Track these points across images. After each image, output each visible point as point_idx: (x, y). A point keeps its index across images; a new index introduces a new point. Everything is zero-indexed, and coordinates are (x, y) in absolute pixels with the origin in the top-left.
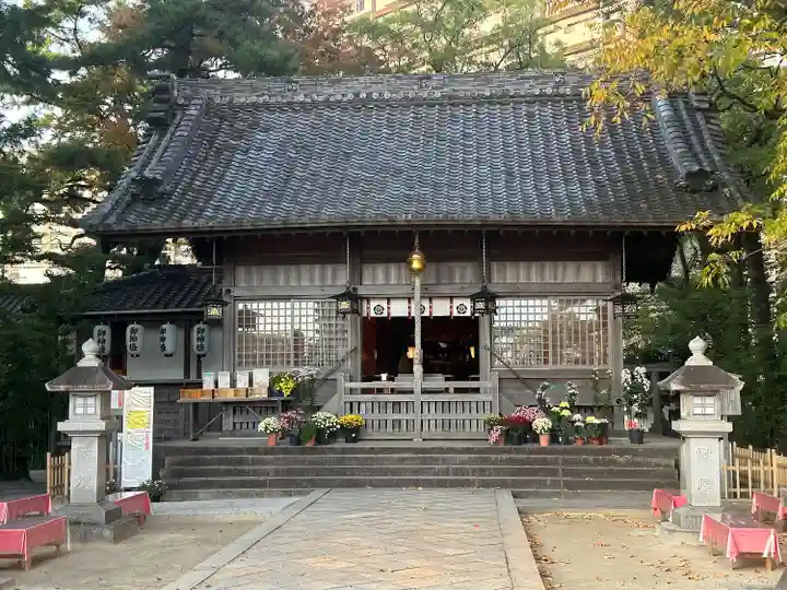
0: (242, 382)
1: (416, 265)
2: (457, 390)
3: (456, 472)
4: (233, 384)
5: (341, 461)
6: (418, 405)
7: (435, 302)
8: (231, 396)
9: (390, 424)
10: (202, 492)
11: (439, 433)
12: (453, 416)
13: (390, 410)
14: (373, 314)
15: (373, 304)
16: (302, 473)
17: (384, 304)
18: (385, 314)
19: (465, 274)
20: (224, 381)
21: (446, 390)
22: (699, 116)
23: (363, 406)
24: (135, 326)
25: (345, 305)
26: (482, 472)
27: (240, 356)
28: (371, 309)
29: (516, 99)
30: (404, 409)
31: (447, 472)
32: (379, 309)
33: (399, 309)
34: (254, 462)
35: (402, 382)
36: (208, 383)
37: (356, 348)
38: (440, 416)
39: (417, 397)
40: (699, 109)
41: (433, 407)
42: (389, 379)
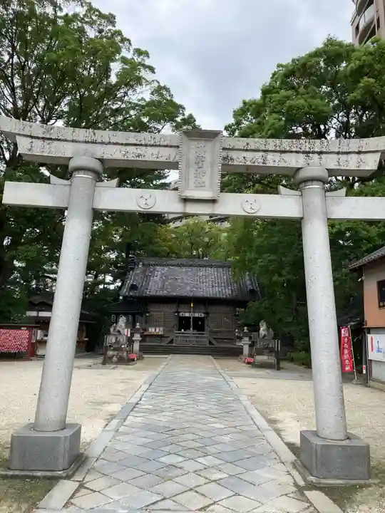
0: (157, 330)
1: (192, 306)
3: (200, 351)
8: (154, 333)
14: (181, 316)
18: (185, 316)
19: (202, 308)
20: (154, 330)
21: (198, 334)
26: (205, 352)
35: (188, 331)
37: (177, 323)
39: (191, 335)
41: (195, 337)
42: (184, 331)
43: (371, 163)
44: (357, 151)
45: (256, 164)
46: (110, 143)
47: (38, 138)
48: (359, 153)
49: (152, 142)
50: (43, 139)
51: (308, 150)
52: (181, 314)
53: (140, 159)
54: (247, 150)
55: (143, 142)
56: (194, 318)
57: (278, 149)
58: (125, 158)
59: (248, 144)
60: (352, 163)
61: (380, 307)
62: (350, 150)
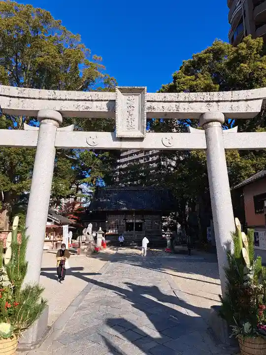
1: (134, 215)
7: (136, 220)
9: (130, 237)
19: (140, 217)
21: (138, 233)
30: (132, 235)
33: (131, 221)
35: (132, 232)
37: (125, 227)
43: (256, 107)
44: (245, 99)
45: (172, 111)
46: (66, 100)
47: (14, 97)
48: (247, 100)
49: (96, 98)
50: (18, 97)
51: (209, 100)
52: (127, 221)
53: (88, 110)
54: (165, 102)
55: (90, 98)
56: (136, 223)
57: (187, 100)
58: (77, 110)
59: (165, 97)
60: (242, 108)
61: (256, 213)
62: (240, 99)
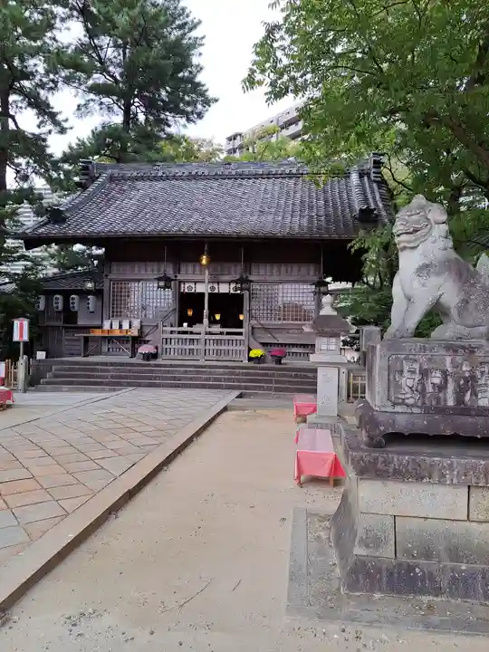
0: (126, 326)
1: (204, 262)
2: (228, 333)
3: (215, 380)
4: (121, 326)
5: (152, 371)
6: (203, 341)
7: (221, 285)
8: (117, 333)
9: (187, 351)
10: (65, 387)
11: (215, 357)
12: (223, 347)
13: (188, 343)
14: (186, 291)
15: (187, 285)
16: (126, 377)
17: (193, 285)
18: (193, 291)
19: (236, 271)
20: (116, 326)
21: (221, 333)
22: (375, 185)
23: (173, 341)
24: (58, 296)
25: (162, 284)
26: (229, 380)
27: (113, 312)
28: (185, 288)
29: (276, 176)
30: (196, 343)
31: (208, 380)
32: (190, 288)
33: (200, 288)
34: (102, 371)
35: (196, 328)
36: (106, 325)
37: (175, 309)
38: (216, 347)
39: (202, 337)
40: (375, 181)
41: (212, 342)
42: (188, 326)
